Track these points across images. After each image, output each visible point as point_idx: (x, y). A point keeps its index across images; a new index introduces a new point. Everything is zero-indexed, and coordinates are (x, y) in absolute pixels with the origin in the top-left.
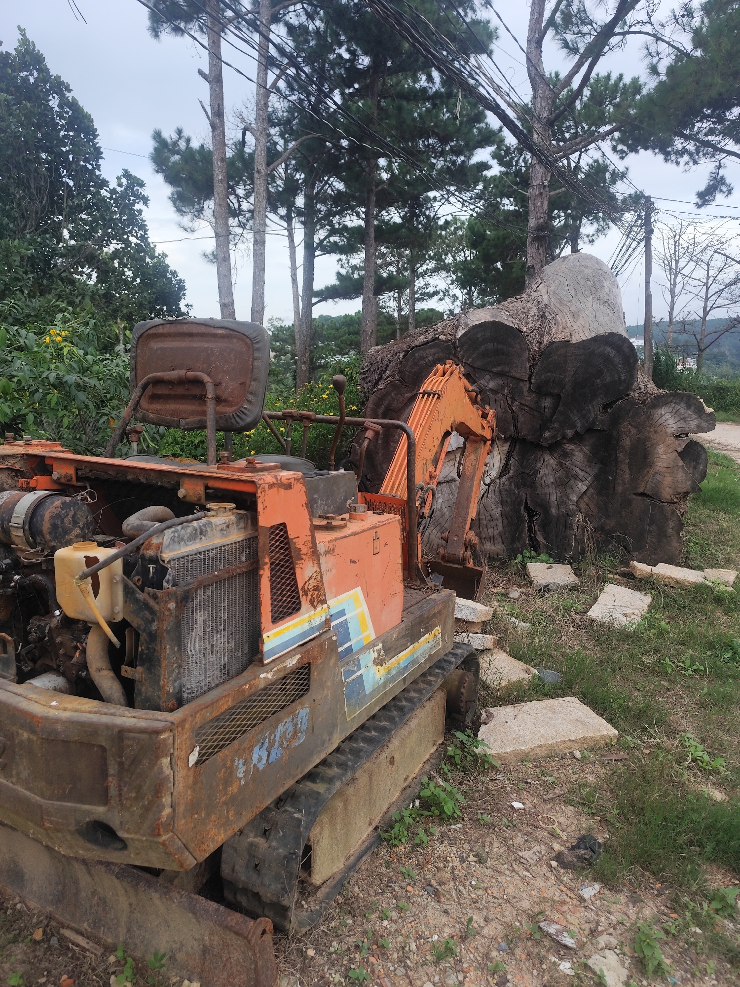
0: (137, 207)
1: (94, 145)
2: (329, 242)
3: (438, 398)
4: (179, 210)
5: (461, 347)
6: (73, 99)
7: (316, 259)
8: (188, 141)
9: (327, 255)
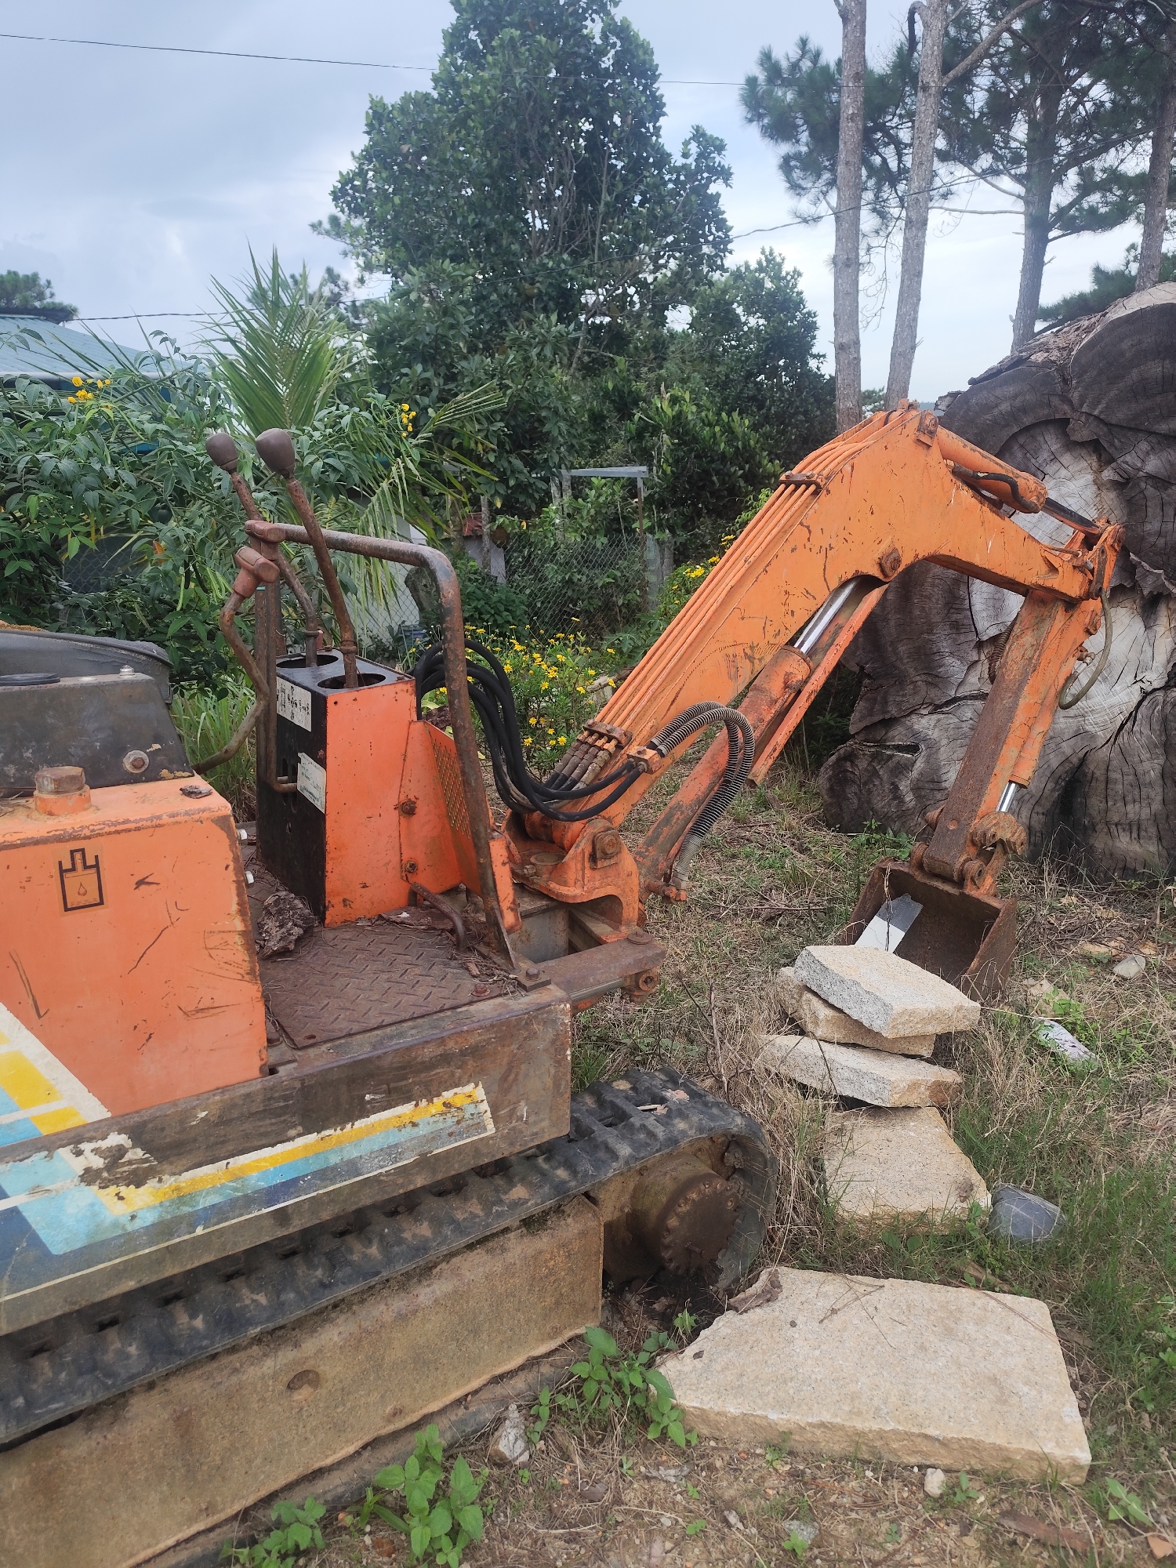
0: (713, 189)
1: (653, 94)
2: (1080, 210)
3: (816, 493)
4: (796, 188)
5: (1080, 376)
6: (624, 20)
7: (1050, 247)
8: (817, 55)
9: (1074, 235)
